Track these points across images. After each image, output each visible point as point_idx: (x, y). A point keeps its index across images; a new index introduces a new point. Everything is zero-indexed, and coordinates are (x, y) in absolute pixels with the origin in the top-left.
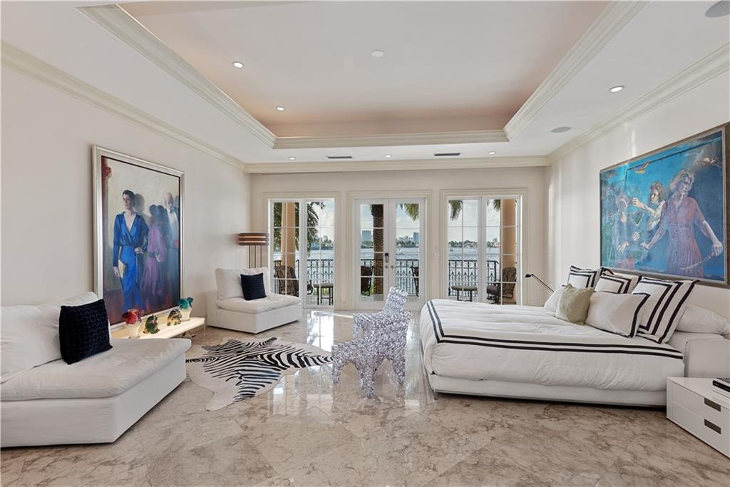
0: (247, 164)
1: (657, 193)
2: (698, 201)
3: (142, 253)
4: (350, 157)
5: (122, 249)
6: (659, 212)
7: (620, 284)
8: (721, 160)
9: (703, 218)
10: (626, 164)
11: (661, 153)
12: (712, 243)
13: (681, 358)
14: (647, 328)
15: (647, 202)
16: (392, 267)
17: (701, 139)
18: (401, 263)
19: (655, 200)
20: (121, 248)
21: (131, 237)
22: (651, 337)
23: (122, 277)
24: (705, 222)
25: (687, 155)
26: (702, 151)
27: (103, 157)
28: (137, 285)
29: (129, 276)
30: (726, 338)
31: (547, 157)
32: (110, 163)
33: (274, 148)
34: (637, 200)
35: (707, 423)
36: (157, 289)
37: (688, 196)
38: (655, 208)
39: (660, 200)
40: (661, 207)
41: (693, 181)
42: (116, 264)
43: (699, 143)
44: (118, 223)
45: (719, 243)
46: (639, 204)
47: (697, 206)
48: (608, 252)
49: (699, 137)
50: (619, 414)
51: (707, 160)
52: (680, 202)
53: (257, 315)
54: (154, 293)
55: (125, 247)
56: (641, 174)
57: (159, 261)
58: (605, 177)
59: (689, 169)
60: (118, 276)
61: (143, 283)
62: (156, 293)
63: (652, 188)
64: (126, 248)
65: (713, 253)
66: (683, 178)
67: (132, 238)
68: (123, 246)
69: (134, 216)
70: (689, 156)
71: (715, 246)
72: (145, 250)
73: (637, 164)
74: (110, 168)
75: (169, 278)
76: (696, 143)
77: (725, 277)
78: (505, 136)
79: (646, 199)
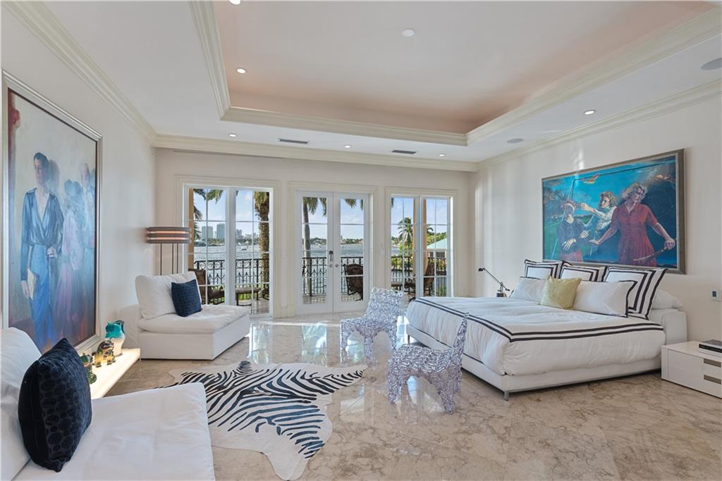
0: (159, 136)
1: (608, 200)
2: (650, 208)
3: (56, 256)
4: (306, 143)
5: (33, 249)
6: (610, 215)
7: (590, 274)
8: (675, 178)
9: (656, 220)
10: (575, 175)
11: (614, 169)
12: (664, 239)
13: (662, 329)
14: (634, 308)
15: (597, 206)
16: (337, 266)
17: (654, 160)
18: (317, 262)
19: (606, 206)
20: (31, 247)
21: (43, 228)
22: (639, 315)
23: (32, 297)
24: (658, 223)
25: (640, 171)
26: (656, 170)
27: (10, 91)
28: (50, 308)
29: (41, 295)
30: (679, 311)
31: (477, 163)
32: (19, 104)
33: (222, 119)
34: (586, 205)
35: (706, 378)
36: (72, 313)
37: (641, 203)
38: (605, 211)
39: (611, 206)
40: (612, 211)
41: (646, 192)
42: (24, 276)
43: (653, 163)
44: (28, 207)
45: (671, 239)
46: (587, 208)
47: (650, 211)
48: (551, 247)
49: (653, 159)
50: (635, 383)
51: (661, 176)
52: (632, 208)
53: (214, 335)
54: (68, 318)
55: (36, 246)
56: (591, 185)
57: (74, 268)
58: (548, 186)
59: (642, 183)
60: (27, 297)
61: (57, 304)
62: (71, 318)
63: (602, 196)
64: (38, 248)
65: (665, 248)
66: (635, 190)
67: (44, 231)
68: (33, 246)
69: (48, 196)
70: (641, 173)
71: (667, 242)
72: (60, 252)
73: (586, 175)
74: (18, 112)
75: (85, 293)
76: (648, 162)
77: (678, 266)
78: (466, 140)
79: (597, 204)
